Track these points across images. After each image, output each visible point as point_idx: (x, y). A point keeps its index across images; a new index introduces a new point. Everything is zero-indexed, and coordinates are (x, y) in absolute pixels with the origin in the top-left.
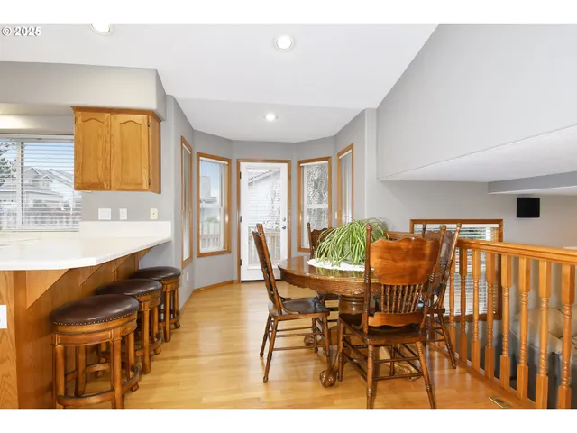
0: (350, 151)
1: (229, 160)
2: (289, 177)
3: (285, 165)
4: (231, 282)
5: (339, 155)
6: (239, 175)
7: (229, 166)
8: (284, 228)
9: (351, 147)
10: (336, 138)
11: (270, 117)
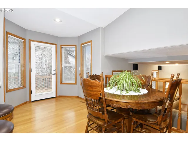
0: (90, 43)
1: (24, 39)
2: (56, 52)
3: (54, 46)
4: (26, 103)
5: (82, 44)
6: (30, 48)
7: (24, 43)
8: (54, 74)
9: (91, 41)
10: (80, 37)
11: (58, 20)
